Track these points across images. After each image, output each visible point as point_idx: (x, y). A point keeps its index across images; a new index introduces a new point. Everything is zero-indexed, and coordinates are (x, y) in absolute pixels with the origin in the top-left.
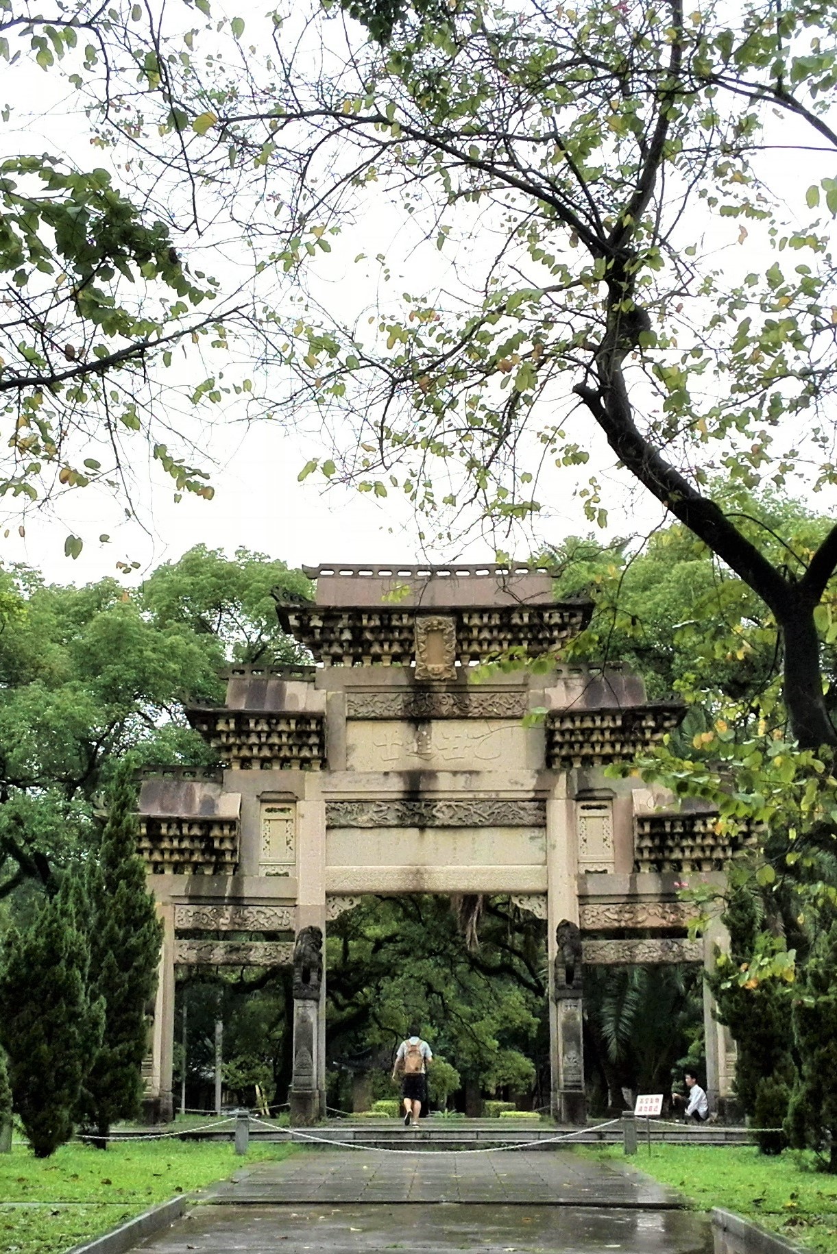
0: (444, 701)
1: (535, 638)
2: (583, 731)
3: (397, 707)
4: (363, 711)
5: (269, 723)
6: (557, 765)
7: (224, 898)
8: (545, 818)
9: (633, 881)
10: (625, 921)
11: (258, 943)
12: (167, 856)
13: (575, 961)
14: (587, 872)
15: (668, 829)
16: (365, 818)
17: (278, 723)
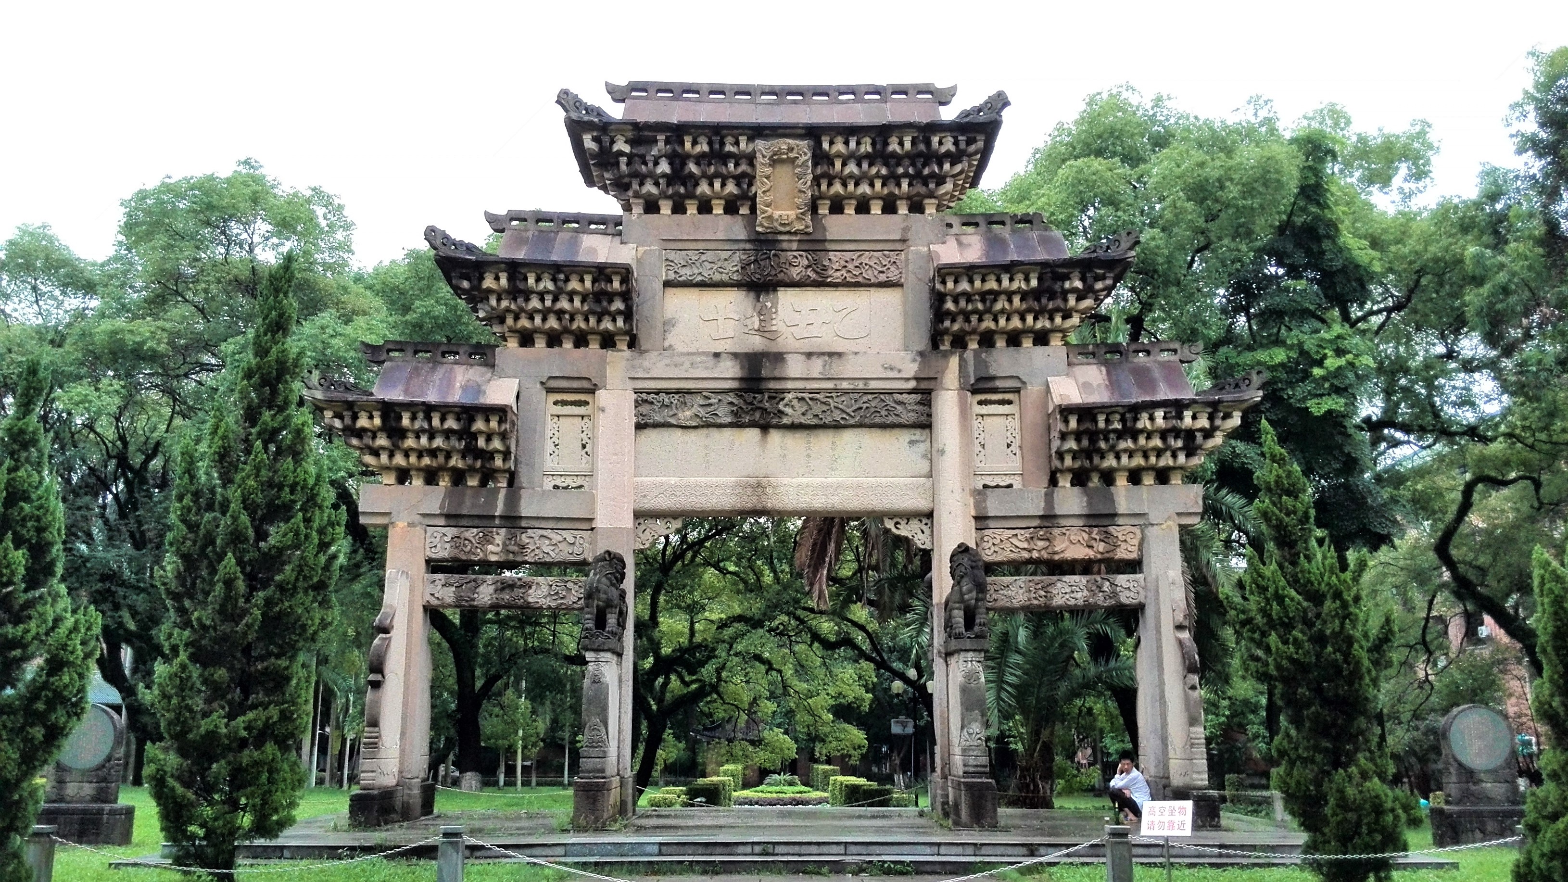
0: (795, 262)
1: (918, 175)
2: (984, 295)
3: (731, 269)
4: (686, 274)
5: (554, 280)
6: (946, 346)
7: (494, 517)
8: (930, 415)
9: (1049, 498)
10: (1039, 550)
11: (540, 579)
12: (413, 459)
13: (977, 600)
14: (985, 486)
15: (1102, 425)
16: (688, 413)
17: (567, 280)
